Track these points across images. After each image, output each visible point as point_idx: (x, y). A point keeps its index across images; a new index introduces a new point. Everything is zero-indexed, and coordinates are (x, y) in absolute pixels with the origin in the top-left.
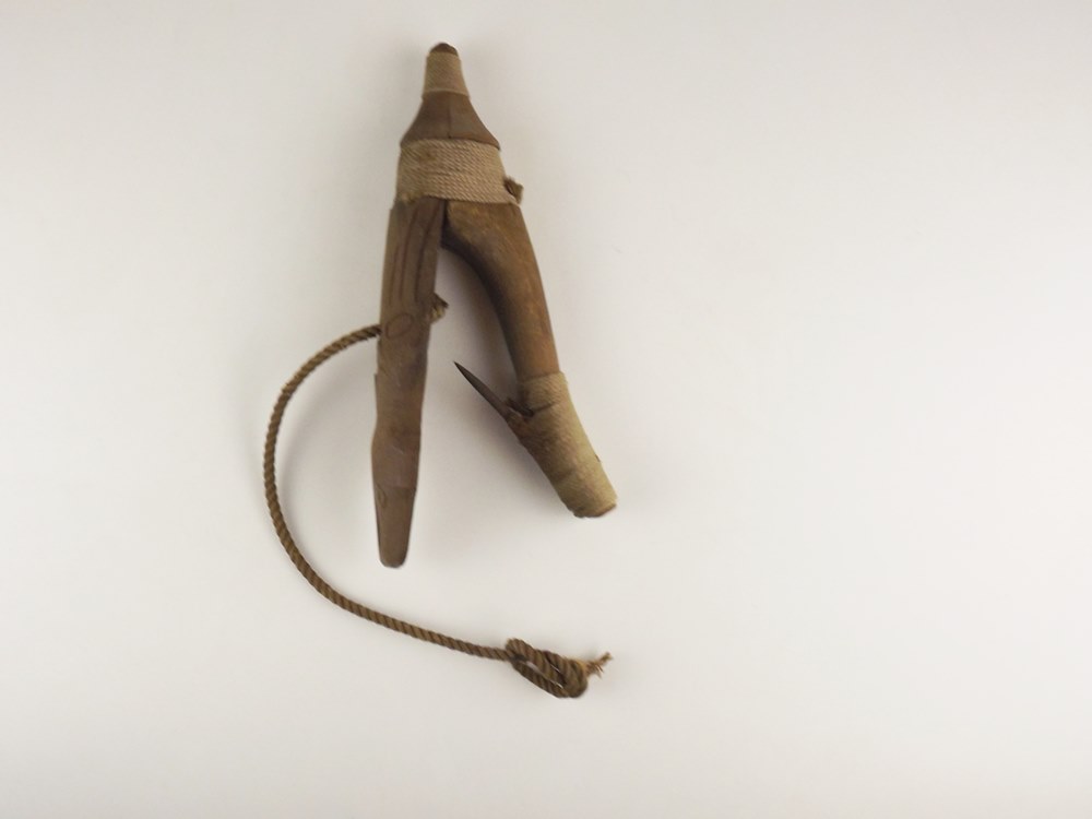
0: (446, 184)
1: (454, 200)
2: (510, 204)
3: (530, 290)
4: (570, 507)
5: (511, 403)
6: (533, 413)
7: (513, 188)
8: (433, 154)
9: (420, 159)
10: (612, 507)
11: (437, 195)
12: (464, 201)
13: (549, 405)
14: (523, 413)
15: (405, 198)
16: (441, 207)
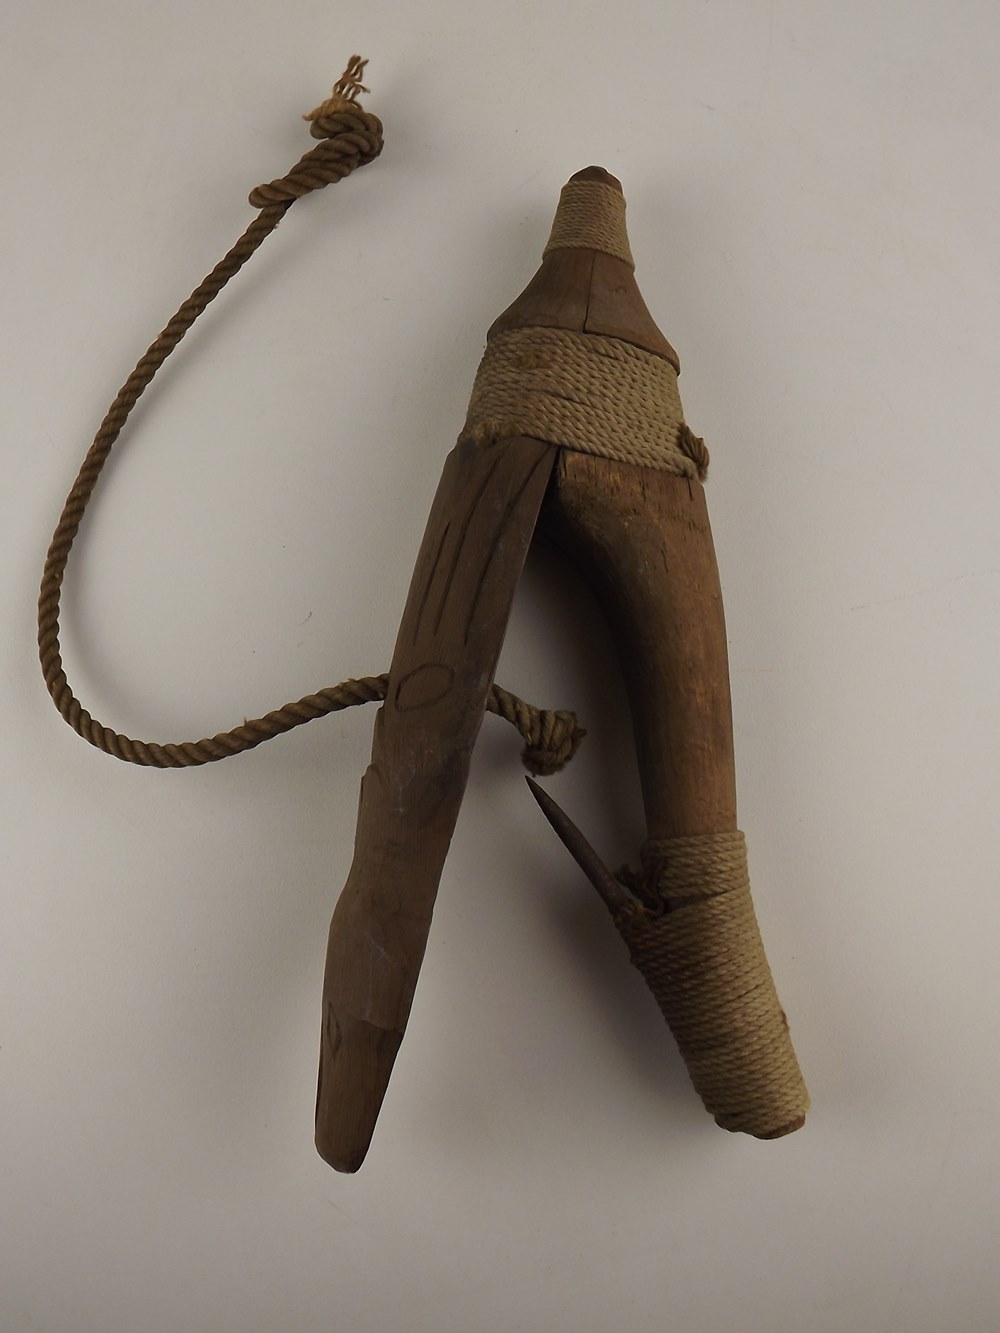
0: (564, 416)
1: (574, 449)
2: (685, 474)
3: (702, 656)
4: (710, 1107)
5: (625, 877)
6: (668, 908)
7: (692, 449)
8: (546, 357)
9: (519, 363)
10: (798, 1123)
11: (543, 436)
12: (593, 454)
13: (705, 897)
14: (650, 904)
15: (478, 433)
16: (548, 462)
